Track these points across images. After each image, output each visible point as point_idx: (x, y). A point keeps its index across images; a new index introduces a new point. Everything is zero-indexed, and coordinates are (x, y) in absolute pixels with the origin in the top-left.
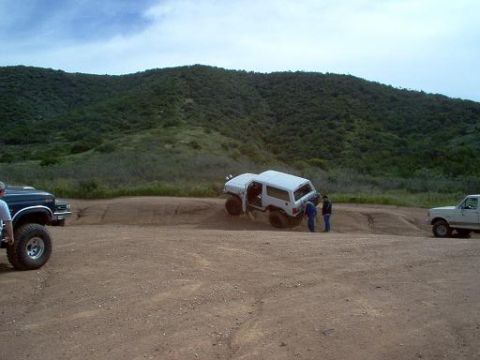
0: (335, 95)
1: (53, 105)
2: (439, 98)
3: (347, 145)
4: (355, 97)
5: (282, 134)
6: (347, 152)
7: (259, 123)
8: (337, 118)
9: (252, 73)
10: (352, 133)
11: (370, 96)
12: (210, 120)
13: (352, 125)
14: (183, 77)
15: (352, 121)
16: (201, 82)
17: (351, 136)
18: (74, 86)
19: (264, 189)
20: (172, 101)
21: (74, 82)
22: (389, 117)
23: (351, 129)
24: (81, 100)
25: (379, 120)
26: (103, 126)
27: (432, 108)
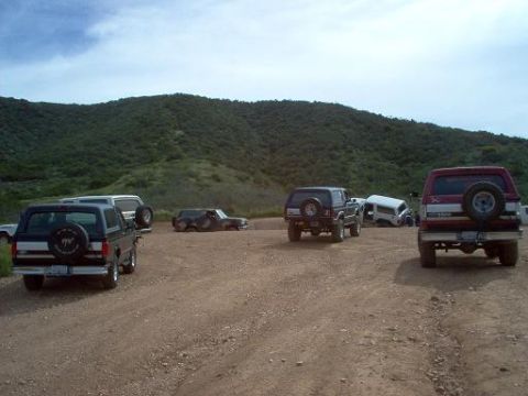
0: (327, 125)
1: (21, 138)
2: (430, 126)
3: (354, 176)
4: (348, 127)
5: (282, 166)
6: (354, 182)
7: (254, 155)
8: (336, 148)
9: (236, 101)
10: (354, 164)
11: (362, 126)
12: (208, 152)
13: (352, 155)
14: (167, 107)
15: (351, 152)
16: (188, 113)
17: (353, 166)
18: (41, 116)
19: (375, 208)
20: (162, 133)
21: (40, 112)
22: (386, 147)
23: (352, 159)
24: (51, 132)
25: (377, 150)
26: (102, 161)
27: (426, 137)
